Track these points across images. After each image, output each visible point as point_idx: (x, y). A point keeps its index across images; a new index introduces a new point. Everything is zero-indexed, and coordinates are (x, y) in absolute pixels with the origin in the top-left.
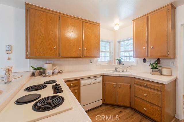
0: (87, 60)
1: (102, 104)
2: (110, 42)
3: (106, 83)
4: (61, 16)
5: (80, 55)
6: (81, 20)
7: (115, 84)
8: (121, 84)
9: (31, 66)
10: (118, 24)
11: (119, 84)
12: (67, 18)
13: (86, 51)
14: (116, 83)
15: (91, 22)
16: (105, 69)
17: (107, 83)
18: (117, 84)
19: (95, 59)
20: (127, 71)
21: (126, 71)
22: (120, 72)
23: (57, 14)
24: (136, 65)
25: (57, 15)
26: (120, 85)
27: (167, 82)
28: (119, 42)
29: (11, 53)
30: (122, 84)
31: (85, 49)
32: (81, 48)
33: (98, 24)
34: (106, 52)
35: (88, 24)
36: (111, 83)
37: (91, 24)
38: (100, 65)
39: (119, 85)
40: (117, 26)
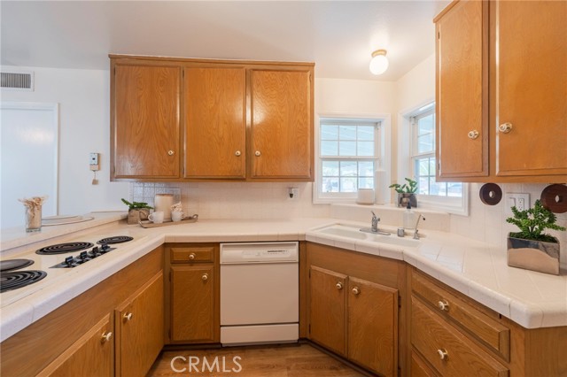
0: (278, 187)
1: (300, 339)
2: (376, 124)
3: (313, 267)
4: (188, 67)
5: (240, 171)
6: (242, 68)
7: (340, 279)
8: (361, 281)
9: (123, 200)
10: (384, 52)
11: (355, 280)
12: (202, 70)
13: (260, 159)
14: (344, 277)
15: (280, 64)
16: (338, 222)
17: (318, 268)
18: (348, 278)
19: (309, 183)
20: (423, 236)
21: (417, 236)
22: (392, 236)
23: (177, 64)
24: (466, 214)
25: (176, 67)
26: (360, 287)
27: (533, 317)
28: (414, 118)
29: (99, 169)
30: (366, 282)
31: (258, 153)
32: (244, 150)
33: (306, 68)
34: (357, 160)
35: (266, 74)
36: (327, 271)
37: (278, 71)
38: (329, 205)
39: (355, 285)
40: (381, 59)
